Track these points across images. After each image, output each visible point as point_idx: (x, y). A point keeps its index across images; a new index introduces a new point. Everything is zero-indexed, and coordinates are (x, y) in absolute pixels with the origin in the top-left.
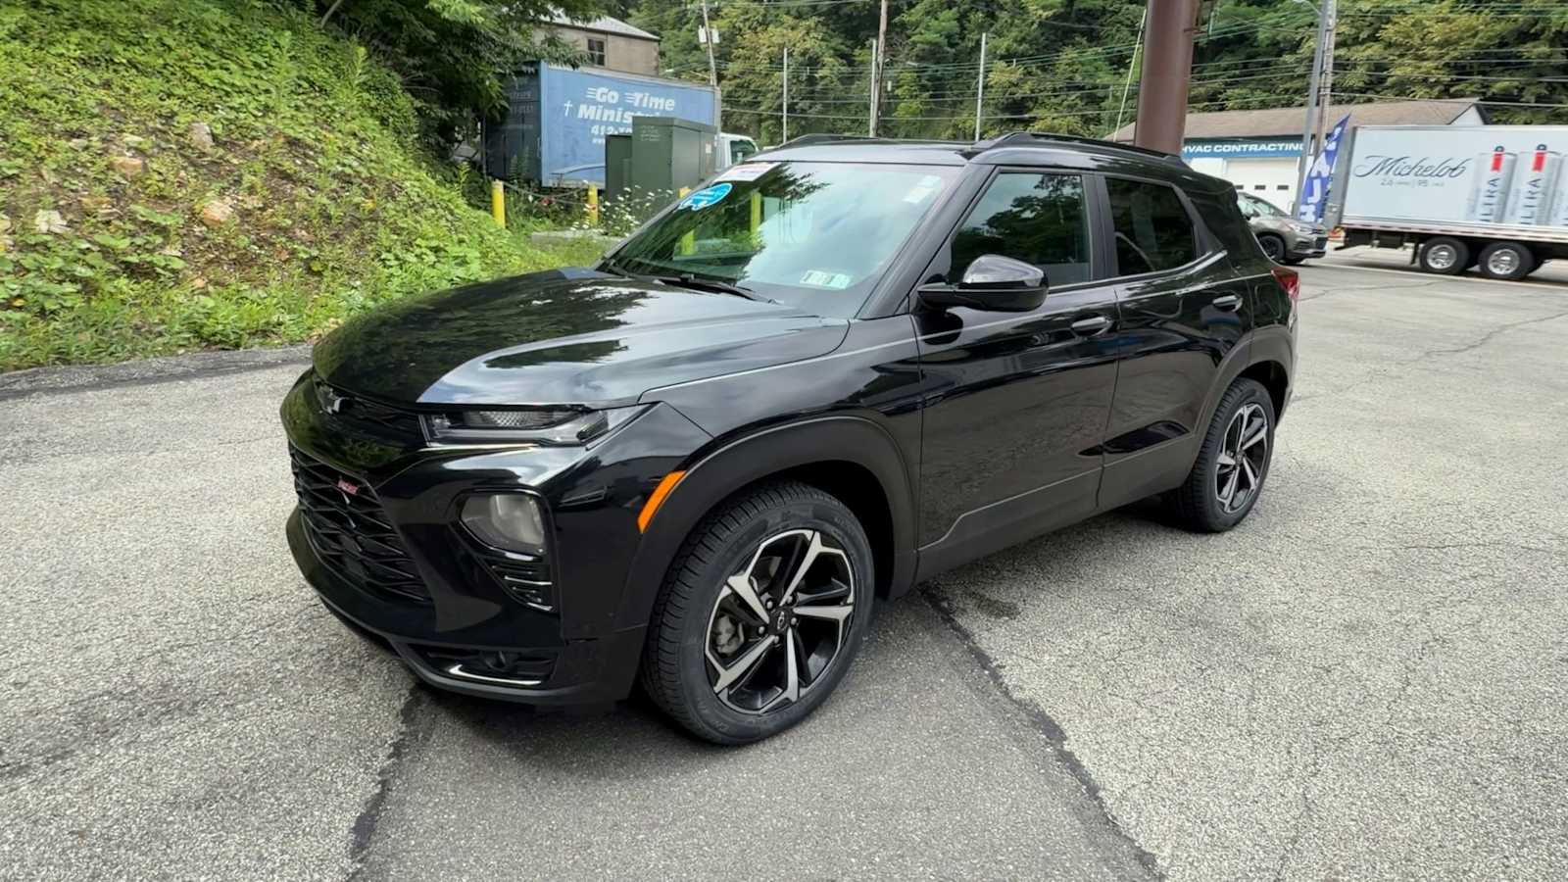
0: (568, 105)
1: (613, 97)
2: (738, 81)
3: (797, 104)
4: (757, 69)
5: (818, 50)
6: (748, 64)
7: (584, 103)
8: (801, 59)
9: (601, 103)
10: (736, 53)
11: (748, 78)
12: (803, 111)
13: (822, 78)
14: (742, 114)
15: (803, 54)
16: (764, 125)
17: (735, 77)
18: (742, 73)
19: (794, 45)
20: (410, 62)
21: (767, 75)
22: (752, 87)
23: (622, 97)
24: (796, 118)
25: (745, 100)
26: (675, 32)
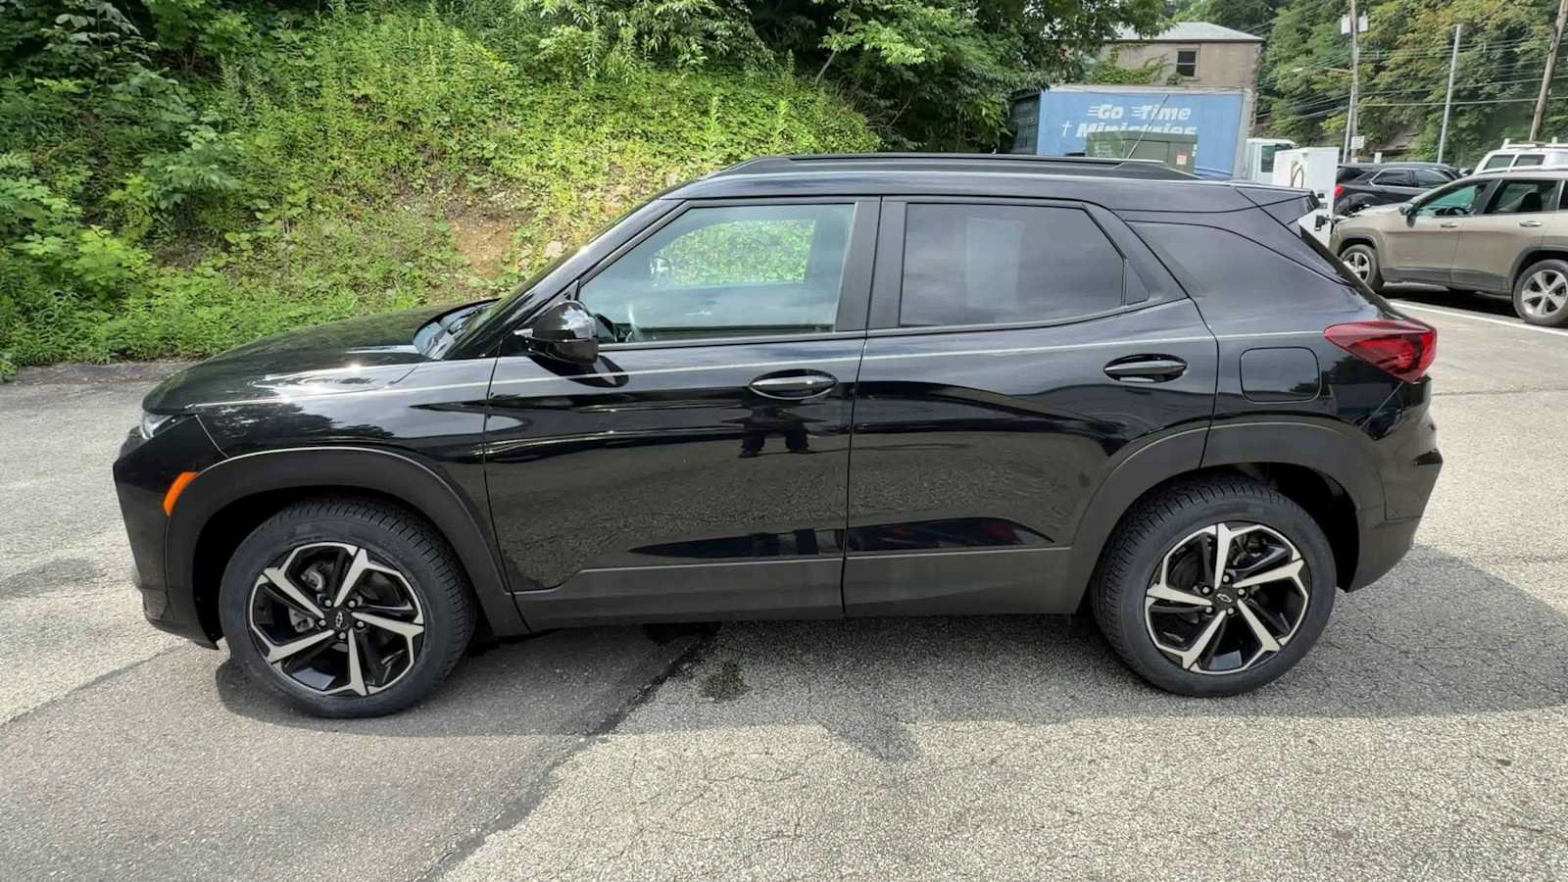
0: (1067, 125)
1: (1117, 113)
2: (1401, 71)
3: (1482, 88)
4: (1430, 53)
5: (1524, 18)
6: (1418, 48)
7: (1083, 122)
8: (1496, 33)
9: (1102, 120)
10: (1402, 38)
11: (1414, 65)
12: (1490, 96)
13: (1526, 52)
14: (1402, 109)
15: (1499, 27)
16: (1430, 117)
17: (1399, 67)
18: (1410, 61)
19: (1488, 18)
20: (882, 103)
21: (1443, 58)
22: (1420, 75)
23: (1128, 111)
24: (1480, 105)
25: (1409, 90)
26: (1328, 25)
